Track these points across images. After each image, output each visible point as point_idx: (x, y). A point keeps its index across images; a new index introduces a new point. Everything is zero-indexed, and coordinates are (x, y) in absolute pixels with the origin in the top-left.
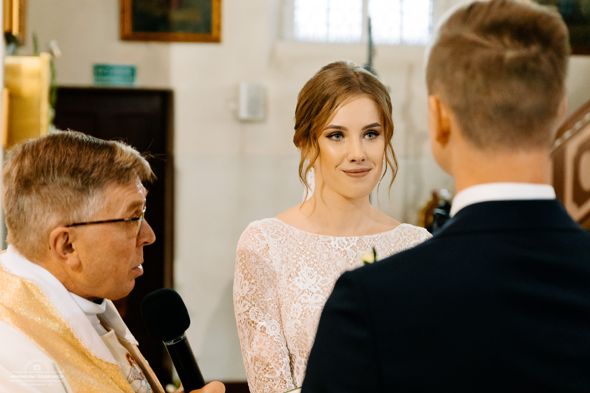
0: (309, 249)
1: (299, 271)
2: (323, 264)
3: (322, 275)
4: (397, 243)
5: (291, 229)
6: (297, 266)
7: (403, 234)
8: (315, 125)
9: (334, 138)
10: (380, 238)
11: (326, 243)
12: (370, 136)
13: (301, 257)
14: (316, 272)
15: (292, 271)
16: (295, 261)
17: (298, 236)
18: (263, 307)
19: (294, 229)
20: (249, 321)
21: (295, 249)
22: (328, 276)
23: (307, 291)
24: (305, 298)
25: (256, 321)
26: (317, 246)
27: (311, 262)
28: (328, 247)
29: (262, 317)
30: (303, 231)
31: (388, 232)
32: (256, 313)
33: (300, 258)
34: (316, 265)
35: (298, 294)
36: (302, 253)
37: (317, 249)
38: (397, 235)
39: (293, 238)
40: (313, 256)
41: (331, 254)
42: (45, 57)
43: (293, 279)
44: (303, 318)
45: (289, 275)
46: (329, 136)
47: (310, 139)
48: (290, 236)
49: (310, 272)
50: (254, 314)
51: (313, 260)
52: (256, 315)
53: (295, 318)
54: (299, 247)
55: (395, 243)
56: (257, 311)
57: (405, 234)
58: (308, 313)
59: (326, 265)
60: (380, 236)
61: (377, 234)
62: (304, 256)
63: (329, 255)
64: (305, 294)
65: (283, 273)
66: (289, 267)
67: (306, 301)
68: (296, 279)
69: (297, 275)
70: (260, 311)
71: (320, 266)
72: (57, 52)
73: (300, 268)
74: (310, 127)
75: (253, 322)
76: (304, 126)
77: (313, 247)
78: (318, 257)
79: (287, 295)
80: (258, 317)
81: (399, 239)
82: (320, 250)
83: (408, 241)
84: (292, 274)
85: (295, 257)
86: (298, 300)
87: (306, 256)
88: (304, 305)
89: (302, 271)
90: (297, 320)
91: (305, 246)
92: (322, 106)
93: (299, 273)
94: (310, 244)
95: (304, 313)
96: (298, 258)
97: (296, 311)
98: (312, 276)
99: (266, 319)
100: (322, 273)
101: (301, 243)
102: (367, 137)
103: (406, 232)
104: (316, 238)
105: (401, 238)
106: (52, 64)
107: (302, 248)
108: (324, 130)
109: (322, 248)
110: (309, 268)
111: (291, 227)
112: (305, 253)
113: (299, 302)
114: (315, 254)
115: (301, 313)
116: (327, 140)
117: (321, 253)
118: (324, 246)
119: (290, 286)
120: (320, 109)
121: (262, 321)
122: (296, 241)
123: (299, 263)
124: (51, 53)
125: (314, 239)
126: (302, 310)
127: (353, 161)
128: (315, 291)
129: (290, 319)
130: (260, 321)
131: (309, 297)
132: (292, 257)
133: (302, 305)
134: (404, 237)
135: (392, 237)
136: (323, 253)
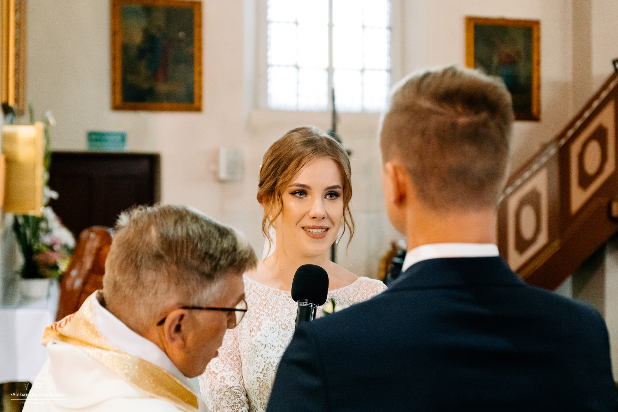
0: (272, 303)
1: (262, 325)
2: (284, 319)
3: (284, 329)
4: (355, 296)
5: (255, 284)
6: (260, 320)
7: (361, 288)
8: (280, 182)
9: (298, 195)
10: (339, 293)
11: (288, 298)
12: (331, 197)
13: (264, 311)
14: (278, 326)
15: (255, 325)
16: (257, 315)
17: (261, 291)
18: (223, 359)
19: (257, 284)
20: (210, 371)
21: (258, 304)
22: (289, 330)
23: (269, 345)
24: (267, 352)
25: (217, 371)
26: (279, 301)
27: (273, 317)
28: (289, 302)
29: (222, 368)
30: (266, 287)
31: (347, 287)
32: (217, 364)
33: (262, 312)
34: (277, 319)
35: (260, 348)
36: (265, 307)
37: (279, 304)
38: (355, 289)
39: (256, 293)
40: (275, 310)
41: (292, 309)
42: (40, 126)
43: (256, 333)
44: (265, 372)
45: (251, 330)
46: (293, 193)
47: (275, 196)
48: (254, 291)
49: (271, 326)
50: (214, 364)
51: (275, 315)
52: (217, 366)
53: (257, 372)
54: (262, 301)
55: (353, 297)
56: (217, 362)
57: (363, 288)
58: (270, 367)
59: (287, 319)
60: (339, 291)
61: (336, 289)
62: (266, 311)
63: (290, 309)
64: (267, 349)
65: (246, 327)
66: (251, 320)
67: (268, 355)
68: (259, 333)
69: (260, 330)
70: (220, 362)
71: (282, 320)
72: (52, 121)
73: (262, 323)
74: (275, 183)
75: (214, 372)
76: (269, 183)
77: (275, 302)
78: (280, 311)
79: (250, 349)
80: (219, 368)
81: (358, 293)
82: (281, 305)
83: (366, 295)
84: (255, 328)
85: (257, 311)
86: (261, 354)
87: (268, 311)
88: (266, 359)
89: (264, 325)
90: (259, 373)
91: (268, 301)
92: (289, 165)
93: (261, 328)
94: (272, 299)
95: (266, 367)
96: (261, 313)
97: (259, 365)
98: (274, 330)
99: (225, 370)
100: (284, 327)
101: (263, 298)
102: (328, 197)
103: (363, 286)
104: (278, 293)
105: (359, 292)
106: (46, 132)
107: (264, 303)
108: (289, 187)
109: (283, 303)
110: (271, 322)
111: (255, 282)
112: (268, 308)
113: (261, 356)
114: (276, 309)
115: (263, 367)
116: (290, 197)
117: (283, 307)
118: (285, 301)
119: (253, 340)
120: (286, 167)
121: (222, 372)
122: (259, 296)
123: (261, 317)
124: (47, 122)
125: (276, 294)
126: (264, 364)
127: (314, 218)
128: (276, 344)
129: (252, 372)
130: (220, 372)
131: (270, 351)
132: (255, 312)
133: (264, 358)
134: (362, 291)
135: (351, 292)
136: (284, 308)
